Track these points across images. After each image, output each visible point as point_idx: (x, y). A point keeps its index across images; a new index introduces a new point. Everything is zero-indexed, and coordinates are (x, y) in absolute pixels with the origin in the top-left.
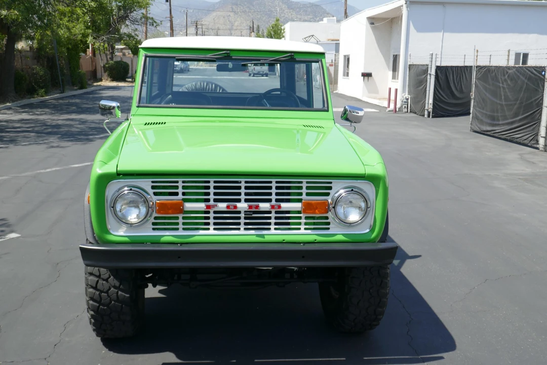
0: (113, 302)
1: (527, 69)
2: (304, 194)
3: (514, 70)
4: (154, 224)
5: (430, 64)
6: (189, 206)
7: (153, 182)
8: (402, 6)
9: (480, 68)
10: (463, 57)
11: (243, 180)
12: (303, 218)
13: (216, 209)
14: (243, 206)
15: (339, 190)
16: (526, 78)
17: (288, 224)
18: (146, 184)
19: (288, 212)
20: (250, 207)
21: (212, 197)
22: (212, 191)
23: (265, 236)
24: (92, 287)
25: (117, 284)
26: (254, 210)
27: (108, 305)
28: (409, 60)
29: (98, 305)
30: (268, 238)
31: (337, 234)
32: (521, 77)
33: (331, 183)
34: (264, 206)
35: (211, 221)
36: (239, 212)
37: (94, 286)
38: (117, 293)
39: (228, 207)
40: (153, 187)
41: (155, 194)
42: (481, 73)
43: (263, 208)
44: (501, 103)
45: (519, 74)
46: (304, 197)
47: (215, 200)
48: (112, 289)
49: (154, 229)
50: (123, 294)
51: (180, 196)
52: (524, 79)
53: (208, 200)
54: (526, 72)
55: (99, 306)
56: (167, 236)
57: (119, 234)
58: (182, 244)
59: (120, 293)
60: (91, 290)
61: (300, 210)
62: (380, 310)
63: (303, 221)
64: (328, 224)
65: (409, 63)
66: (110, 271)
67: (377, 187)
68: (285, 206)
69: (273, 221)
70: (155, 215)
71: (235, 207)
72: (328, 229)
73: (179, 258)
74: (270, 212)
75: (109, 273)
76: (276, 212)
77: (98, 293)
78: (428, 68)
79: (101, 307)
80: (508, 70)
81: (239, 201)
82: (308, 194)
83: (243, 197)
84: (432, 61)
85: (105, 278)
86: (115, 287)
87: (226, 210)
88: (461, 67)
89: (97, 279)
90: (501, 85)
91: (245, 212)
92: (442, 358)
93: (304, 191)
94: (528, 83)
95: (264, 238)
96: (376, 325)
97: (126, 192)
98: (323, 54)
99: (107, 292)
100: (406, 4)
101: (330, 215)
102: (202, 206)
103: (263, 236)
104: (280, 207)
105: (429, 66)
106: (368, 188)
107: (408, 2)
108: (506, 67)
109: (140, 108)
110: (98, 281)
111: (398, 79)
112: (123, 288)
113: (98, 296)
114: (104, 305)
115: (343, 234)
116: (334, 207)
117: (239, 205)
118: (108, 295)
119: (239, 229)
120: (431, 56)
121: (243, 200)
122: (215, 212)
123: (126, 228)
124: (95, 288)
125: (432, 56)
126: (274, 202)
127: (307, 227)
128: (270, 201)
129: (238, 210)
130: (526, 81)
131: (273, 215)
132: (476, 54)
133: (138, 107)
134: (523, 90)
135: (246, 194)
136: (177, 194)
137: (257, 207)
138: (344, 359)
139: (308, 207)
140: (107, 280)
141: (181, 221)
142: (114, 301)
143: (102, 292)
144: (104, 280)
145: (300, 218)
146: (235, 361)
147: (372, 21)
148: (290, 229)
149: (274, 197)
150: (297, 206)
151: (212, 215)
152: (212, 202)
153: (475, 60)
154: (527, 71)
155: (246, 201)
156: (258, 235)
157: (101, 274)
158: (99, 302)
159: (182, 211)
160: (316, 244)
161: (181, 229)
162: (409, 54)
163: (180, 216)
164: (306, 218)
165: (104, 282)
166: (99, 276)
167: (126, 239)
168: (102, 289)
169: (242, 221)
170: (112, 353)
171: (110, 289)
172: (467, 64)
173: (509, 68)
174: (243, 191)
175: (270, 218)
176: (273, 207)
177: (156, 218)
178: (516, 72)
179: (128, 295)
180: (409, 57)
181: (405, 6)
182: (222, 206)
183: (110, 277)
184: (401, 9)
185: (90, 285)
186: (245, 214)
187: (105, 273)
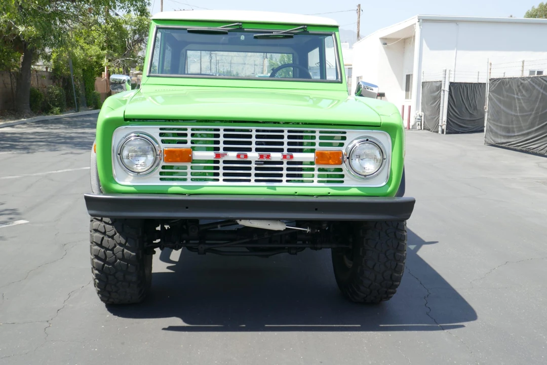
0: (118, 261)
1: (542, 79)
2: (317, 144)
3: (529, 80)
4: (161, 173)
5: (443, 81)
6: (197, 155)
7: (161, 129)
8: (415, 24)
9: (493, 81)
10: (477, 74)
11: (254, 128)
12: (316, 169)
13: (226, 158)
14: (253, 156)
15: (353, 139)
16: (541, 88)
17: (301, 176)
18: (154, 131)
19: (301, 163)
20: (261, 156)
21: (221, 146)
22: (222, 139)
23: (277, 188)
24: (97, 244)
25: (123, 241)
26: (265, 160)
27: (113, 264)
28: (422, 77)
29: (103, 263)
30: (279, 190)
31: (351, 187)
32: (537, 87)
33: (345, 133)
34: (276, 156)
35: (221, 171)
36: (250, 162)
37: (99, 243)
38: (123, 251)
39: (238, 156)
40: (161, 135)
41: (163, 141)
42: (494, 86)
43: (274, 157)
44: (516, 114)
45: (534, 84)
46: (317, 147)
47: (225, 149)
48: (118, 246)
49: (161, 179)
50: (129, 252)
51: (189, 145)
52: (539, 89)
53: (218, 149)
54: (541, 81)
55: (104, 265)
56: (175, 187)
57: (125, 183)
58: (190, 195)
59: (126, 250)
60: (96, 247)
61: (313, 160)
62: (396, 275)
63: (316, 173)
64: (343, 176)
65: (422, 81)
66: (115, 228)
67: (393, 137)
68: (297, 156)
69: (285, 172)
70: (163, 163)
71: (246, 156)
72: (342, 182)
73: (187, 208)
74: (281, 163)
75: (115, 229)
76: (288, 163)
77: (103, 250)
78: (441, 84)
79: (106, 265)
80: (522, 81)
81: (250, 150)
82: (321, 144)
83: (254, 146)
84: (445, 78)
85: (111, 235)
86: (120, 244)
87: (236, 159)
88: (475, 84)
89: (102, 236)
90: (516, 96)
91: (256, 161)
92: (463, 326)
93: (317, 141)
94: (544, 93)
95: (275, 190)
96: (394, 293)
97: (133, 138)
98: (337, 27)
99: (112, 250)
100: (419, 22)
101: (343, 166)
102: (211, 155)
103: (274, 188)
104: (292, 157)
105: (443, 83)
106: (383, 138)
107: (421, 21)
108: (521, 78)
109: (150, 78)
110: (103, 238)
111: (411, 98)
112: (128, 245)
113: (103, 253)
114: (109, 263)
115: (358, 188)
116: (348, 158)
117: (249, 154)
118: (113, 253)
119: (249, 181)
120: (444, 73)
121: (254, 150)
122: (225, 162)
123: (132, 178)
124: (100, 245)
125: (446, 72)
126: (285, 152)
127: (320, 179)
128: (281, 150)
129: (248, 159)
130: (542, 91)
131: (285, 166)
132: (489, 68)
133: (148, 76)
134: (539, 100)
135: (257, 143)
136: (185, 142)
137: (268, 156)
138: (359, 326)
139: (321, 157)
140: (112, 237)
141: (189, 171)
142: (120, 259)
143: (107, 249)
144: (109, 237)
145: (313, 170)
146: (244, 326)
147: (385, 41)
148: (302, 181)
149: (286, 147)
150: (311, 156)
151: (221, 165)
152: (221, 151)
153: (489, 74)
154: (543, 81)
155: (257, 150)
156: (268, 187)
157: (107, 231)
158: (104, 260)
159: (191, 160)
160: (330, 197)
161: (189, 180)
162: (422, 72)
163: (189, 165)
164: (320, 170)
165: (109, 239)
166: (104, 233)
167: (133, 189)
168: (107, 247)
169: (253, 172)
170: (116, 317)
171: (115, 246)
172: (481, 81)
173: (523, 79)
174: (254, 140)
175: (281, 169)
176: (285, 157)
177: (163, 167)
178: (531, 82)
179: (134, 254)
180: (422, 74)
181: (418, 24)
182: (232, 155)
183: (115, 234)
184: (414, 27)
185: (95, 242)
186: (256, 164)
187: (111, 229)
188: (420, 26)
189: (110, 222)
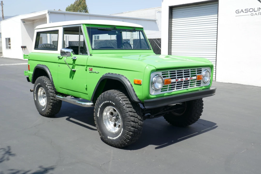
4: (162, 89)
6: (172, 81)
7: (162, 72)
8: (46, 14)
11: (183, 70)
13: (178, 81)
14: (184, 79)
15: (204, 71)
18: (160, 73)
19: (193, 80)
20: (186, 79)
21: (177, 77)
22: (176, 74)
24: (133, 121)
25: (140, 118)
26: (187, 80)
27: (137, 128)
28: (52, 39)
30: (189, 90)
31: (203, 87)
33: (201, 69)
35: (176, 86)
37: (134, 121)
40: (162, 74)
41: (163, 77)
46: (196, 74)
48: (139, 121)
49: (161, 91)
50: (142, 122)
56: (166, 93)
57: (153, 94)
58: (171, 95)
60: (132, 123)
61: (196, 79)
64: (200, 83)
67: (211, 69)
69: (189, 84)
72: (200, 85)
76: (191, 80)
79: (135, 129)
82: (198, 73)
83: (183, 76)
85: (137, 117)
86: (140, 120)
93: (196, 72)
99: (138, 123)
100: (48, 13)
101: (201, 80)
102: (174, 80)
103: (187, 90)
104: (192, 78)
107: (49, 13)
109: (93, 50)
110: (135, 119)
112: (142, 120)
113: (135, 124)
116: (204, 77)
118: (138, 124)
119: (181, 88)
120: (66, 37)
121: (184, 77)
122: (178, 82)
123: (155, 92)
127: (196, 85)
128: (189, 76)
131: (190, 82)
135: (185, 75)
136: (168, 76)
138: (198, 132)
141: (168, 87)
142: (139, 126)
145: (195, 82)
146: (173, 141)
147: (24, 21)
151: (176, 84)
152: (177, 79)
159: (170, 83)
161: (168, 90)
163: (169, 85)
164: (197, 82)
166: (134, 117)
168: (136, 122)
169: (183, 85)
174: (183, 74)
177: (163, 87)
182: (180, 80)
184: (46, 16)
185: (132, 121)
186: (184, 82)
187: (136, 115)
188: (49, 15)
189: (135, 112)
